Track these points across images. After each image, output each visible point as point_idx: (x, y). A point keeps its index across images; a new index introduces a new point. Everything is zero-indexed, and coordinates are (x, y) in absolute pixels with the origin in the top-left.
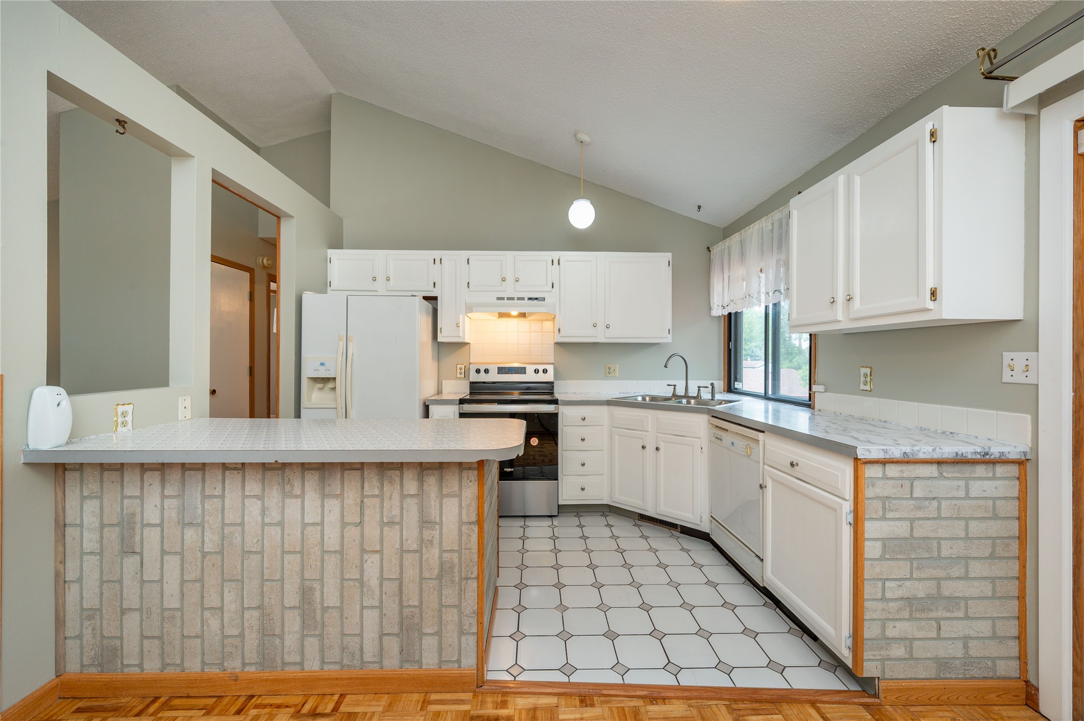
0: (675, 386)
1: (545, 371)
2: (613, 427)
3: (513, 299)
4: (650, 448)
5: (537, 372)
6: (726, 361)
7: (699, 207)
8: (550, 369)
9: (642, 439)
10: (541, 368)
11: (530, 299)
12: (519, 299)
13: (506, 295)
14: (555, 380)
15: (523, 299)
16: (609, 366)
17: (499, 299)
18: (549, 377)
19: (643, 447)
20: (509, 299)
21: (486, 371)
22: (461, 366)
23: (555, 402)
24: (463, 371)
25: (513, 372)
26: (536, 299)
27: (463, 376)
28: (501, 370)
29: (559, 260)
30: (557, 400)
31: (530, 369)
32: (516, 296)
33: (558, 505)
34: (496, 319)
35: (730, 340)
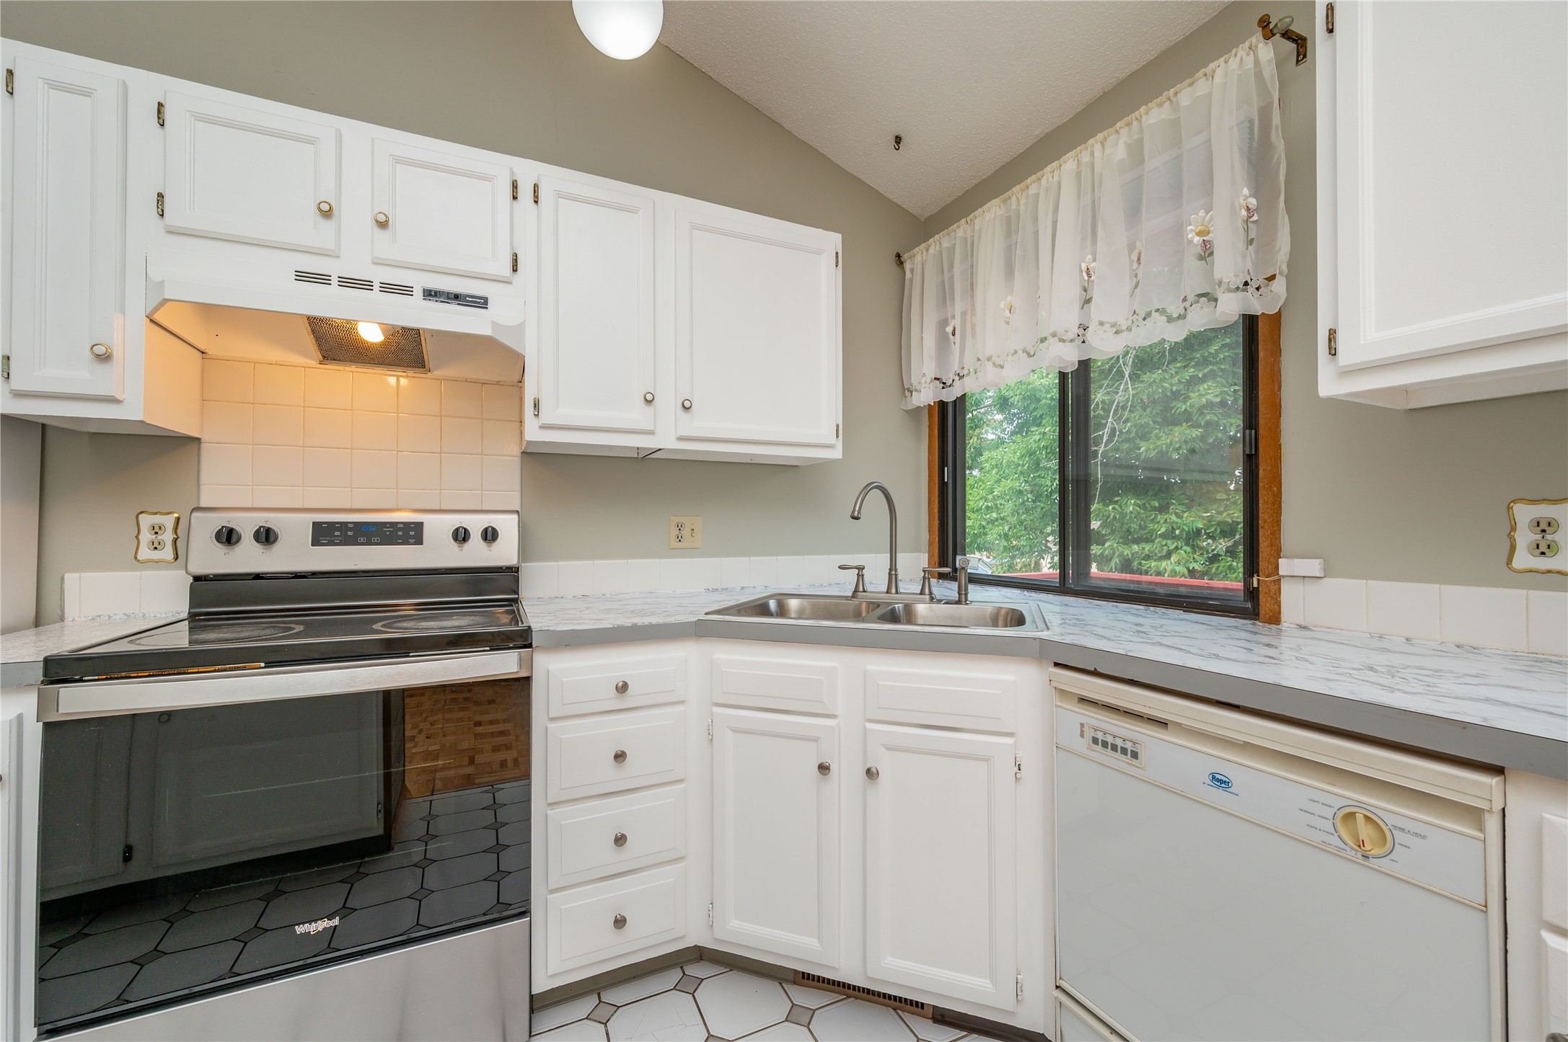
0: (860, 568)
1: (490, 535)
2: (717, 705)
3: (366, 285)
4: (847, 772)
5: (460, 538)
6: (936, 510)
7: (898, 140)
8: (508, 526)
9: (815, 740)
10: (476, 524)
11: (430, 294)
12: (388, 288)
13: (334, 269)
14: (524, 561)
15: (405, 290)
16: (680, 520)
17: (302, 276)
18: (504, 553)
19: (823, 768)
20: (346, 282)
21: (266, 537)
22: (158, 519)
23: (522, 639)
24: (168, 536)
25: (376, 539)
26: (456, 297)
27: (167, 553)
28: (324, 534)
29: (536, 186)
30: (529, 630)
31: (438, 526)
32: (379, 275)
33: (531, 997)
34: (314, 363)
35: (943, 463)
